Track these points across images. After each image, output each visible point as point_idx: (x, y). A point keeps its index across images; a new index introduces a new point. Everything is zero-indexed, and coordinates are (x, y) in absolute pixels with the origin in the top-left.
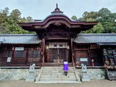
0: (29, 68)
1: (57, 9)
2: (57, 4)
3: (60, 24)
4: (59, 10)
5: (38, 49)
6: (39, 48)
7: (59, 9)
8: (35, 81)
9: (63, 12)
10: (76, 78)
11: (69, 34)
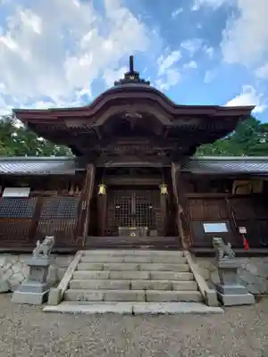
0: (31, 253)
1: (132, 73)
2: (131, 58)
3: (141, 116)
4: (138, 78)
5: (71, 193)
6: (75, 190)
7: (137, 75)
8: (45, 299)
9: (148, 83)
10: (198, 292)
11: (165, 151)
